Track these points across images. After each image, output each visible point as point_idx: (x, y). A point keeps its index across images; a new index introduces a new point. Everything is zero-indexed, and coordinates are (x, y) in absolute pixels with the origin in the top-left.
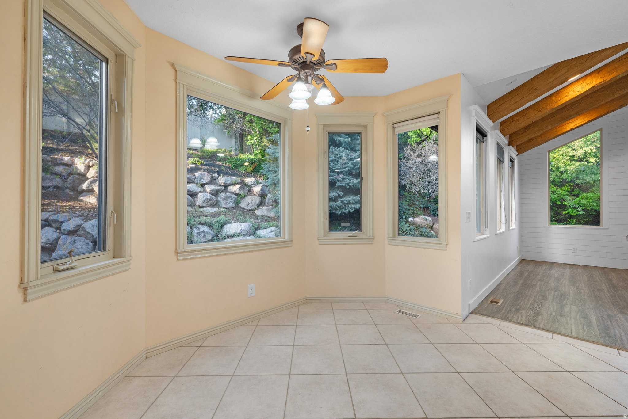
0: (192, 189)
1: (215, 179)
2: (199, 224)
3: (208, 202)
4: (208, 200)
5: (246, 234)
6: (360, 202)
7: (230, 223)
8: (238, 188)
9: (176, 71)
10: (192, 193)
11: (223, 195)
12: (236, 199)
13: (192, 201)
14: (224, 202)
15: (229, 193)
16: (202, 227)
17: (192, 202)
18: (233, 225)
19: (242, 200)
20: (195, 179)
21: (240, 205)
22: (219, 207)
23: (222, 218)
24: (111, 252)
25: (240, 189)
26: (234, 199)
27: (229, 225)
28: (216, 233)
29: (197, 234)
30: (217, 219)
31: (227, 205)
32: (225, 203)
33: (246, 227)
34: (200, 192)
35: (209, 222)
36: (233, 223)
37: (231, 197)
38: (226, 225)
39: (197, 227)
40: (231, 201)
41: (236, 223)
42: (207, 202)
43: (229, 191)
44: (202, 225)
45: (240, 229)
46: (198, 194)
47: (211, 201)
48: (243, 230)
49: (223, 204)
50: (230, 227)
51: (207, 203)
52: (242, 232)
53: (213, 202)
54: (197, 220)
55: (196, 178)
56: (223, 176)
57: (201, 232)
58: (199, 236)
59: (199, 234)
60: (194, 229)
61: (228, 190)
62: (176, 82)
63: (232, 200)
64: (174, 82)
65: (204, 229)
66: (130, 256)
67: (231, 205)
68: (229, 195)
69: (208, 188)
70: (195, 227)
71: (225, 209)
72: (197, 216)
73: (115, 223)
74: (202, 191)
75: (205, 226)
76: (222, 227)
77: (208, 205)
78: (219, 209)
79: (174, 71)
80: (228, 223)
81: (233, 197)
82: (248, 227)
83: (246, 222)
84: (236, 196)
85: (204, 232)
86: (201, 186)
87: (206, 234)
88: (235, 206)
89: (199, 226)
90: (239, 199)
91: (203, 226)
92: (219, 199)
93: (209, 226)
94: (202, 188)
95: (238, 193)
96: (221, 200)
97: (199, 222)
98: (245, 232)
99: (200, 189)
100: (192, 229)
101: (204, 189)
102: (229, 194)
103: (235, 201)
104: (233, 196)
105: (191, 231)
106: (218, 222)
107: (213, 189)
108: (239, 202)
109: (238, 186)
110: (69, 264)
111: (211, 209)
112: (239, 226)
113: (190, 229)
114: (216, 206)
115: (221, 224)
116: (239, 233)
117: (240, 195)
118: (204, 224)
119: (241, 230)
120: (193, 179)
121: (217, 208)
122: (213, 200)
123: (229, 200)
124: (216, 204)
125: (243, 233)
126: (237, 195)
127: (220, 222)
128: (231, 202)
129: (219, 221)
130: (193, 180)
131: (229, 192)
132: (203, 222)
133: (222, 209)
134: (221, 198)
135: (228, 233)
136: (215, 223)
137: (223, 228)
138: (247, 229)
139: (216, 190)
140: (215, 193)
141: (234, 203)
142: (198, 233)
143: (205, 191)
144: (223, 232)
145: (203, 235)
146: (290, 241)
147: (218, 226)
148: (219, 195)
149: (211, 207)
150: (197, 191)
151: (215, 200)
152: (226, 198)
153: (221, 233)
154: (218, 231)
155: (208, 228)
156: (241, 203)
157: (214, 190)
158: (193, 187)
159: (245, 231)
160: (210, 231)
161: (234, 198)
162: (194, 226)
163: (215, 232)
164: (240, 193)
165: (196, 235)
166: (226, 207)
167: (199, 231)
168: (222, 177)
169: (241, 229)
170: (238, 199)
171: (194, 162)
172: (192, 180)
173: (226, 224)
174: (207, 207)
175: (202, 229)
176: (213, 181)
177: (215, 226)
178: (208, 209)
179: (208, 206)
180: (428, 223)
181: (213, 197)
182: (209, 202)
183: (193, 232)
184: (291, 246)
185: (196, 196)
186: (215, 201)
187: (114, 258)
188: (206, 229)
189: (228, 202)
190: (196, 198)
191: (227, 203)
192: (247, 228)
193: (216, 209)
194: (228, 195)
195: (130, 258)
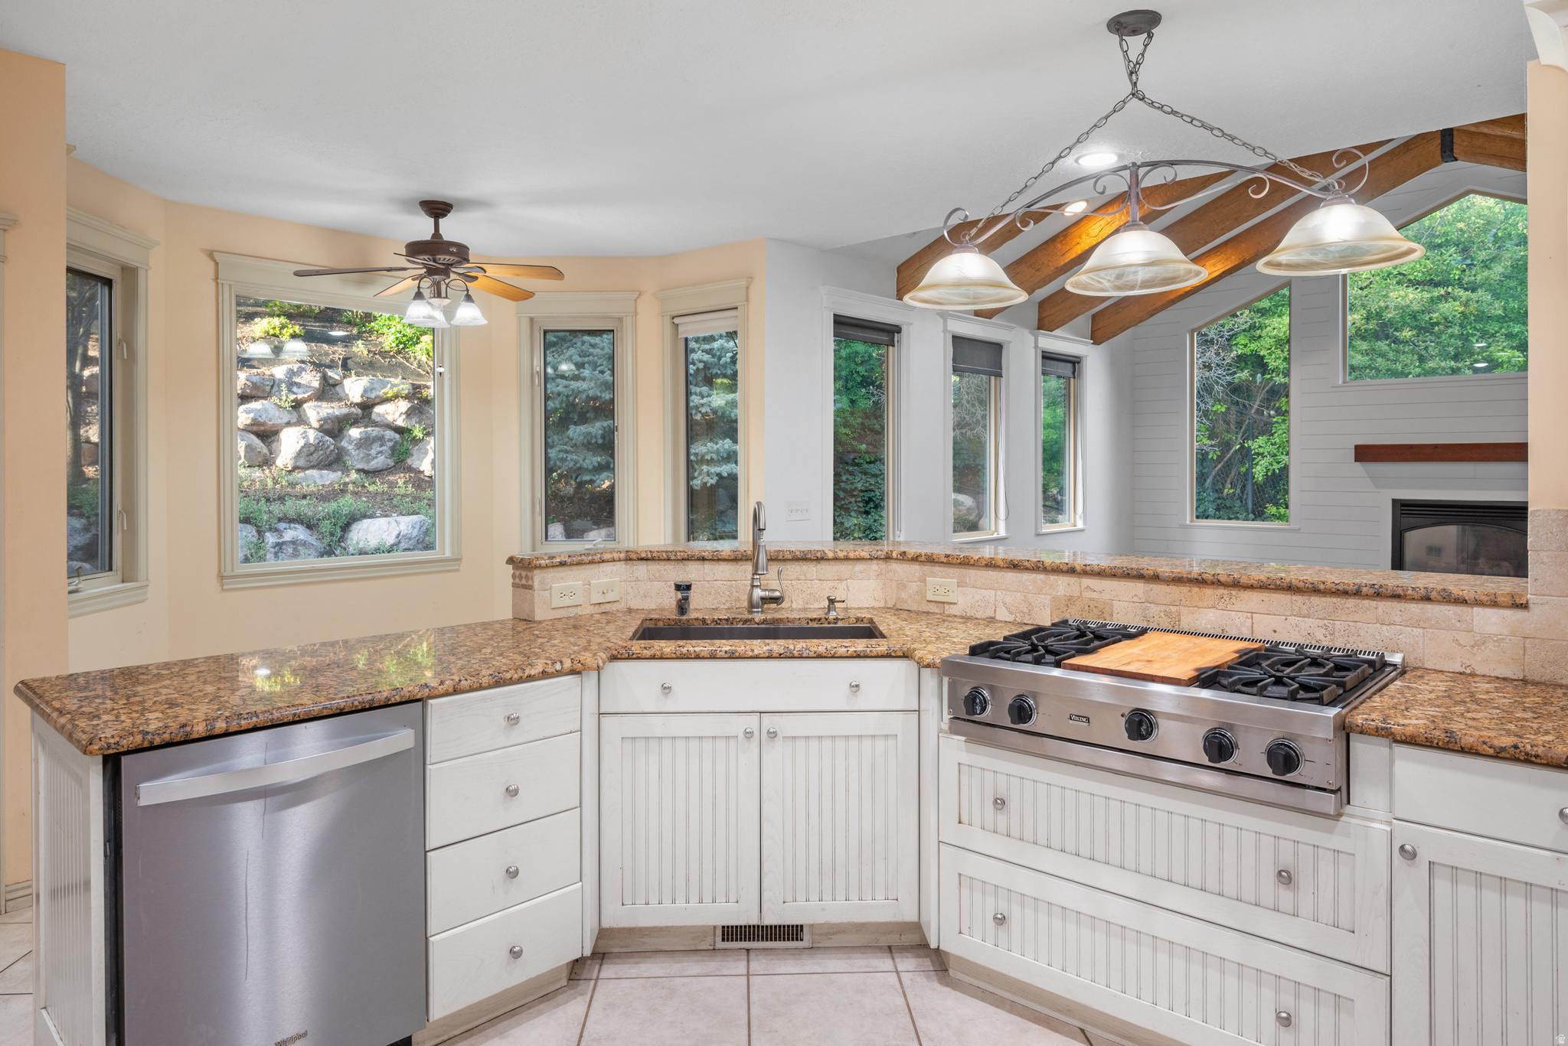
0: (264, 417)
1: (334, 385)
2: (280, 520)
3: (311, 454)
4: (312, 449)
5: (411, 547)
6: (731, 457)
7: (372, 517)
8: (404, 410)
9: (217, 264)
10: (262, 428)
11: (355, 433)
12: (396, 443)
13: (265, 450)
14: (358, 455)
15: (376, 426)
16: (290, 528)
17: (265, 455)
18: (377, 524)
19: (417, 447)
20: (272, 386)
21: (409, 461)
22: (346, 470)
23: (347, 503)
24: (120, 573)
25: (409, 414)
26: (391, 444)
27: (366, 522)
28: (330, 545)
29: (274, 547)
30: (332, 506)
31: (368, 462)
32: (363, 458)
33: (413, 527)
34: (289, 424)
35: (310, 513)
36: (377, 517)
37: (380, 439)
38: (356, 523)
39: (276, 530)
40: (381, 449)
41: (386, 516)
42: (308, 456)
43: (376, 420)
44: (289, 522)
45: (396, 533)
46: (281, 430)
47: (321, 452)
48: (403, 536)
49: (355, 458)
50: (368, 528)
51: (307, 459)
52: (399, 542)
53: (328, 453)
54: (277, 508)
55: (276, 383)
56: (357, 374)
57: (283, 543)
58: (280, 554)
59: (281, 548)
60: (267, 534)
61: (374, 416)
62: (217, 283)
63: (384, 448)
64: (214, 284)
65: (295, 533)
66: (147, 580)
67: (380, 462)
68: (374, 434)
69: (315, 412)
70: (270, 529)
71: (363, 476)
72: (276, 497)
73: (125, 528)
74: (295, 420)
75: (297, 526)
76: (346, 528)
77: (312, 464)
78: (343, 474)
79: (212, 264)
80: (365, 516)
81: (387, 437)
82: (418, 527)
83: (418, 514)
84: (397, 436)
85: (294, 542)
86: (292, 406)
87: (299, 548)
88: (393, 464)
89: (282, 526)
90: (405, 443)
91: (292, 525)
92: (344, 444)
93: (310, 526)
94: (295, 413)
95: (403, 425)
96: (350, 447)
97: (281, 515)
98: (410, 542)
99: (289, 416)
100: (260, 533)
101: (300, 416)
102: (376, 429)
103: (393, 449)
104: (389, 434)
105: (259, 539)
106: (335, 514)
107: (325, 415)
108: (407, 453)
109: (404, 405)
110: (76, 585)
111: (321, 476)
112: (394, 524)
113: (255, 534)
114: (335, 466)
115: (344, 520)
116: (392, 546)
117: (409, 431)
118: (294, 520)
119: (397, 537)
120: (268, 385)
121: (340, 473)
122: (328, 447)
123: (374, 447)
124: (335, 461)
125: (403, 545)
126: (399, 430)
127: (341, 514)
128: (381, 452)
129: (338, 513)
130: (268, 388)
131: (375, 424)
132: (292, 514)
133: (354, 476)
134: (350, 442)
135: (361, 545)
136: (327, 517)
137: (350, 531)
138: (415, 533)
139: (337, 417)
140: (334, 428)
141: (392, 455)
142: (278, 544)
143: (302, 421)
144: (349, 542)
145: (290, 550)
146: (457, 560)
147: (335, 525)
148: (345, 432)
149: (321, 469)
150: (279, 421)
151: (332, 447)
152: (365, 443)
153: (342, 544)
154: (334, 538)
155: (308, 531)
156: (413, 455)
157: (330, 419)
158: (266, 411)
159: (410, 539)
160: (312, 540)
161: (390, 440)
162: (267, 527)
163: (327, 541)
164: (409, 427)
165: (272, 550)
166: (366, 468)
167: (281, 541)
168: (354, 378)
169: (399, 534)
170: (402, 444)
171: (272, 332)
172: (264, 391)
173: (358, 520)
174: (308, 469)
175: (288, 535)
176: (328, 391)
177: (326, 527)
178: (312, 476)
179: (313, 467)
180: (962, 513)
181: (328, 438)
182: (314, 455)
183: (263, 541)
184: (458, 570)
185: (277, 437)
186: (332, 451)
187: (123, 582)
188: (299, 533)
189: (373, 452)
190: (275, 444)
191: (368, 458)
192: (416, 530)
193: (335, 474)
194: (373, 431)
195: (146, 583)
